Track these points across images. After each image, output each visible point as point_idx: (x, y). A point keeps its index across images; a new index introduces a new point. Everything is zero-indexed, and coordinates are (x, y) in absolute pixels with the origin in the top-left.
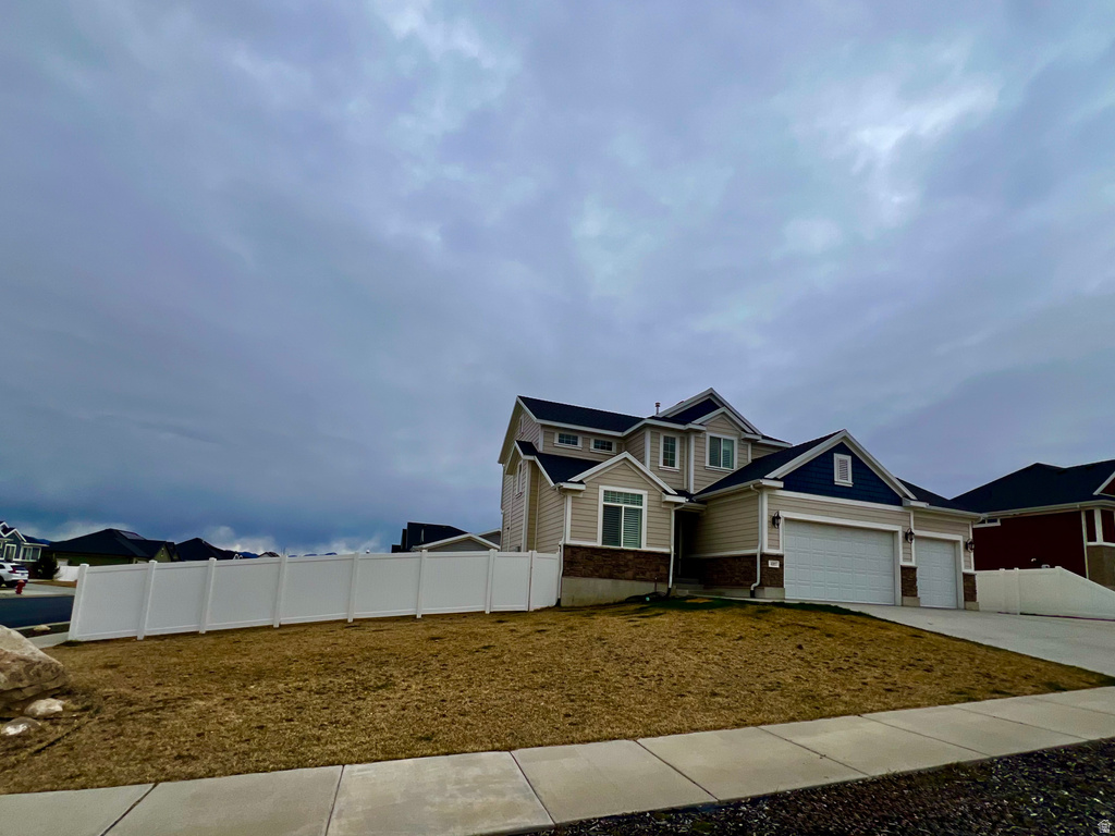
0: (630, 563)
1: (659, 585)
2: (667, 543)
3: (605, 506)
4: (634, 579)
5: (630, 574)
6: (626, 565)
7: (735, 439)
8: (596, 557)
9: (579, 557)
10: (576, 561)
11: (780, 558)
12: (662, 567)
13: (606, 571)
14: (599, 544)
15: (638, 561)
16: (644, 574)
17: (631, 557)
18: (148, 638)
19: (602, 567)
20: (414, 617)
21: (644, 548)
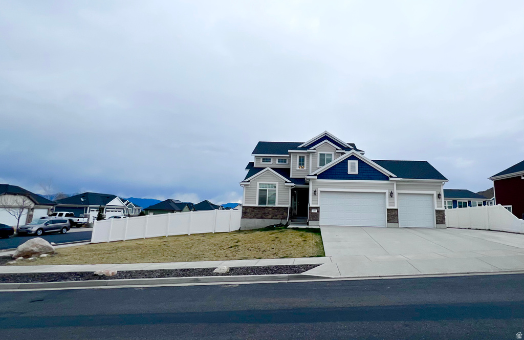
0: (270, 212)
1: (283, 220)
2: (287, 203)
3: (260, 190)
4: (272, 218)
5: (270, 216)
6: (268, 213)
7: (333, 153)
8: (255, 210)
9: (248, 211)
10: (248, 212)
11: (318, 208)
12: (285, 213)
13: (260, 216)
14: (257, 205)
15: (273, 211)
16: (276, 216)
17: (270, 209)
18: (110, 242)
19: (258, 214)
20: (188, 235)
21: (277, 205)
